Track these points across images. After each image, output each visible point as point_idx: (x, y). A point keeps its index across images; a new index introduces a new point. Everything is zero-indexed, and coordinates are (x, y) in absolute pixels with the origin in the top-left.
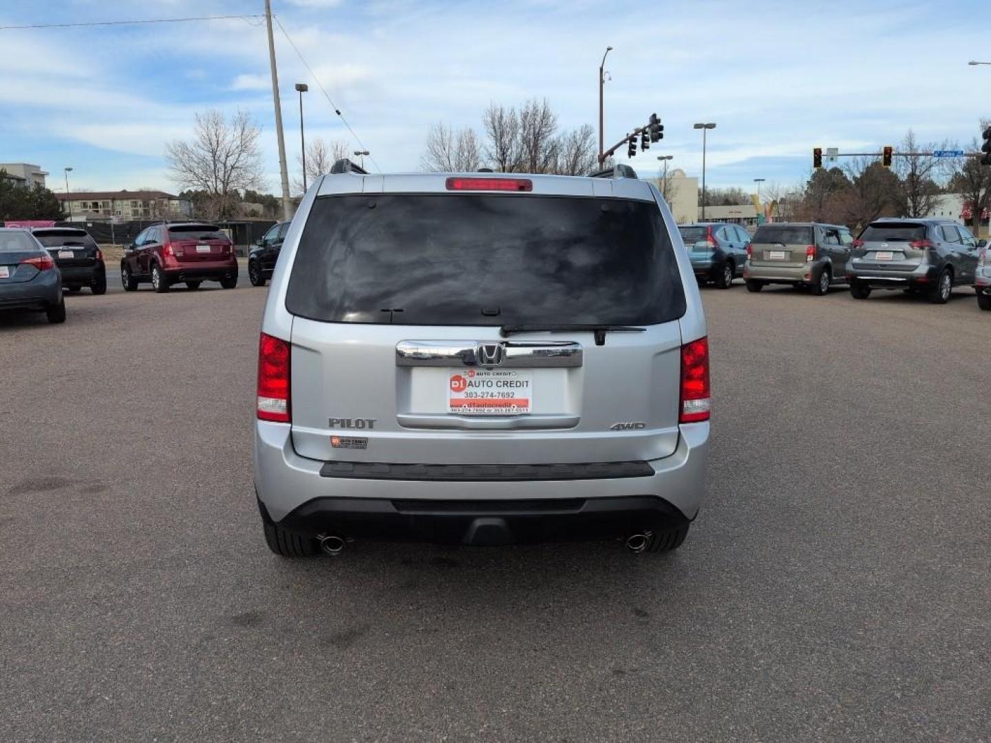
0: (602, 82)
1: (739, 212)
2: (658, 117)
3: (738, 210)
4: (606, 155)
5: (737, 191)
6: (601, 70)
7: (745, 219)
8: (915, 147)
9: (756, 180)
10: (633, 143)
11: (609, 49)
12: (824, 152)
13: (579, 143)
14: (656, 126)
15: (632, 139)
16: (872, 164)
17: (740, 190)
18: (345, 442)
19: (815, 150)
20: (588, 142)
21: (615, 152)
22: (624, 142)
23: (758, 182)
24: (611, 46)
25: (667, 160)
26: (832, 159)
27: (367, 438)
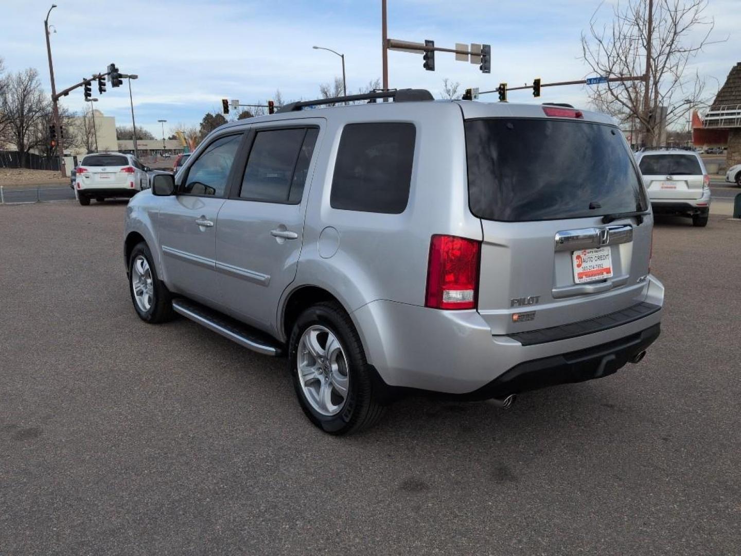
0: (47, 33)
1: (146, 145)
2: (116, 67)
3: (145, 144)
4: (60, 95)
5: (139, 129)
6: (46, 23)
7: (151, 150)
8: (281, 102)
9: (160, 121)
10: (88, 87)
11: (54, 6)
12: (230, 103)
13: (26, 83)
14: (115, 74)
15: (87, 83)
16: (243, 113)
17: (141, 128)
18: (522, 316)
19: (223, 101)
20: (34, 82)
21: (70, 93)
22: (80, 85)
23: (161, 123)
24: (55, 4)
25: (93, 102)
26: (235, 108)
27: (535, 311)
